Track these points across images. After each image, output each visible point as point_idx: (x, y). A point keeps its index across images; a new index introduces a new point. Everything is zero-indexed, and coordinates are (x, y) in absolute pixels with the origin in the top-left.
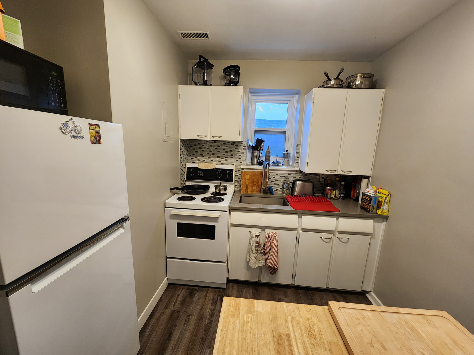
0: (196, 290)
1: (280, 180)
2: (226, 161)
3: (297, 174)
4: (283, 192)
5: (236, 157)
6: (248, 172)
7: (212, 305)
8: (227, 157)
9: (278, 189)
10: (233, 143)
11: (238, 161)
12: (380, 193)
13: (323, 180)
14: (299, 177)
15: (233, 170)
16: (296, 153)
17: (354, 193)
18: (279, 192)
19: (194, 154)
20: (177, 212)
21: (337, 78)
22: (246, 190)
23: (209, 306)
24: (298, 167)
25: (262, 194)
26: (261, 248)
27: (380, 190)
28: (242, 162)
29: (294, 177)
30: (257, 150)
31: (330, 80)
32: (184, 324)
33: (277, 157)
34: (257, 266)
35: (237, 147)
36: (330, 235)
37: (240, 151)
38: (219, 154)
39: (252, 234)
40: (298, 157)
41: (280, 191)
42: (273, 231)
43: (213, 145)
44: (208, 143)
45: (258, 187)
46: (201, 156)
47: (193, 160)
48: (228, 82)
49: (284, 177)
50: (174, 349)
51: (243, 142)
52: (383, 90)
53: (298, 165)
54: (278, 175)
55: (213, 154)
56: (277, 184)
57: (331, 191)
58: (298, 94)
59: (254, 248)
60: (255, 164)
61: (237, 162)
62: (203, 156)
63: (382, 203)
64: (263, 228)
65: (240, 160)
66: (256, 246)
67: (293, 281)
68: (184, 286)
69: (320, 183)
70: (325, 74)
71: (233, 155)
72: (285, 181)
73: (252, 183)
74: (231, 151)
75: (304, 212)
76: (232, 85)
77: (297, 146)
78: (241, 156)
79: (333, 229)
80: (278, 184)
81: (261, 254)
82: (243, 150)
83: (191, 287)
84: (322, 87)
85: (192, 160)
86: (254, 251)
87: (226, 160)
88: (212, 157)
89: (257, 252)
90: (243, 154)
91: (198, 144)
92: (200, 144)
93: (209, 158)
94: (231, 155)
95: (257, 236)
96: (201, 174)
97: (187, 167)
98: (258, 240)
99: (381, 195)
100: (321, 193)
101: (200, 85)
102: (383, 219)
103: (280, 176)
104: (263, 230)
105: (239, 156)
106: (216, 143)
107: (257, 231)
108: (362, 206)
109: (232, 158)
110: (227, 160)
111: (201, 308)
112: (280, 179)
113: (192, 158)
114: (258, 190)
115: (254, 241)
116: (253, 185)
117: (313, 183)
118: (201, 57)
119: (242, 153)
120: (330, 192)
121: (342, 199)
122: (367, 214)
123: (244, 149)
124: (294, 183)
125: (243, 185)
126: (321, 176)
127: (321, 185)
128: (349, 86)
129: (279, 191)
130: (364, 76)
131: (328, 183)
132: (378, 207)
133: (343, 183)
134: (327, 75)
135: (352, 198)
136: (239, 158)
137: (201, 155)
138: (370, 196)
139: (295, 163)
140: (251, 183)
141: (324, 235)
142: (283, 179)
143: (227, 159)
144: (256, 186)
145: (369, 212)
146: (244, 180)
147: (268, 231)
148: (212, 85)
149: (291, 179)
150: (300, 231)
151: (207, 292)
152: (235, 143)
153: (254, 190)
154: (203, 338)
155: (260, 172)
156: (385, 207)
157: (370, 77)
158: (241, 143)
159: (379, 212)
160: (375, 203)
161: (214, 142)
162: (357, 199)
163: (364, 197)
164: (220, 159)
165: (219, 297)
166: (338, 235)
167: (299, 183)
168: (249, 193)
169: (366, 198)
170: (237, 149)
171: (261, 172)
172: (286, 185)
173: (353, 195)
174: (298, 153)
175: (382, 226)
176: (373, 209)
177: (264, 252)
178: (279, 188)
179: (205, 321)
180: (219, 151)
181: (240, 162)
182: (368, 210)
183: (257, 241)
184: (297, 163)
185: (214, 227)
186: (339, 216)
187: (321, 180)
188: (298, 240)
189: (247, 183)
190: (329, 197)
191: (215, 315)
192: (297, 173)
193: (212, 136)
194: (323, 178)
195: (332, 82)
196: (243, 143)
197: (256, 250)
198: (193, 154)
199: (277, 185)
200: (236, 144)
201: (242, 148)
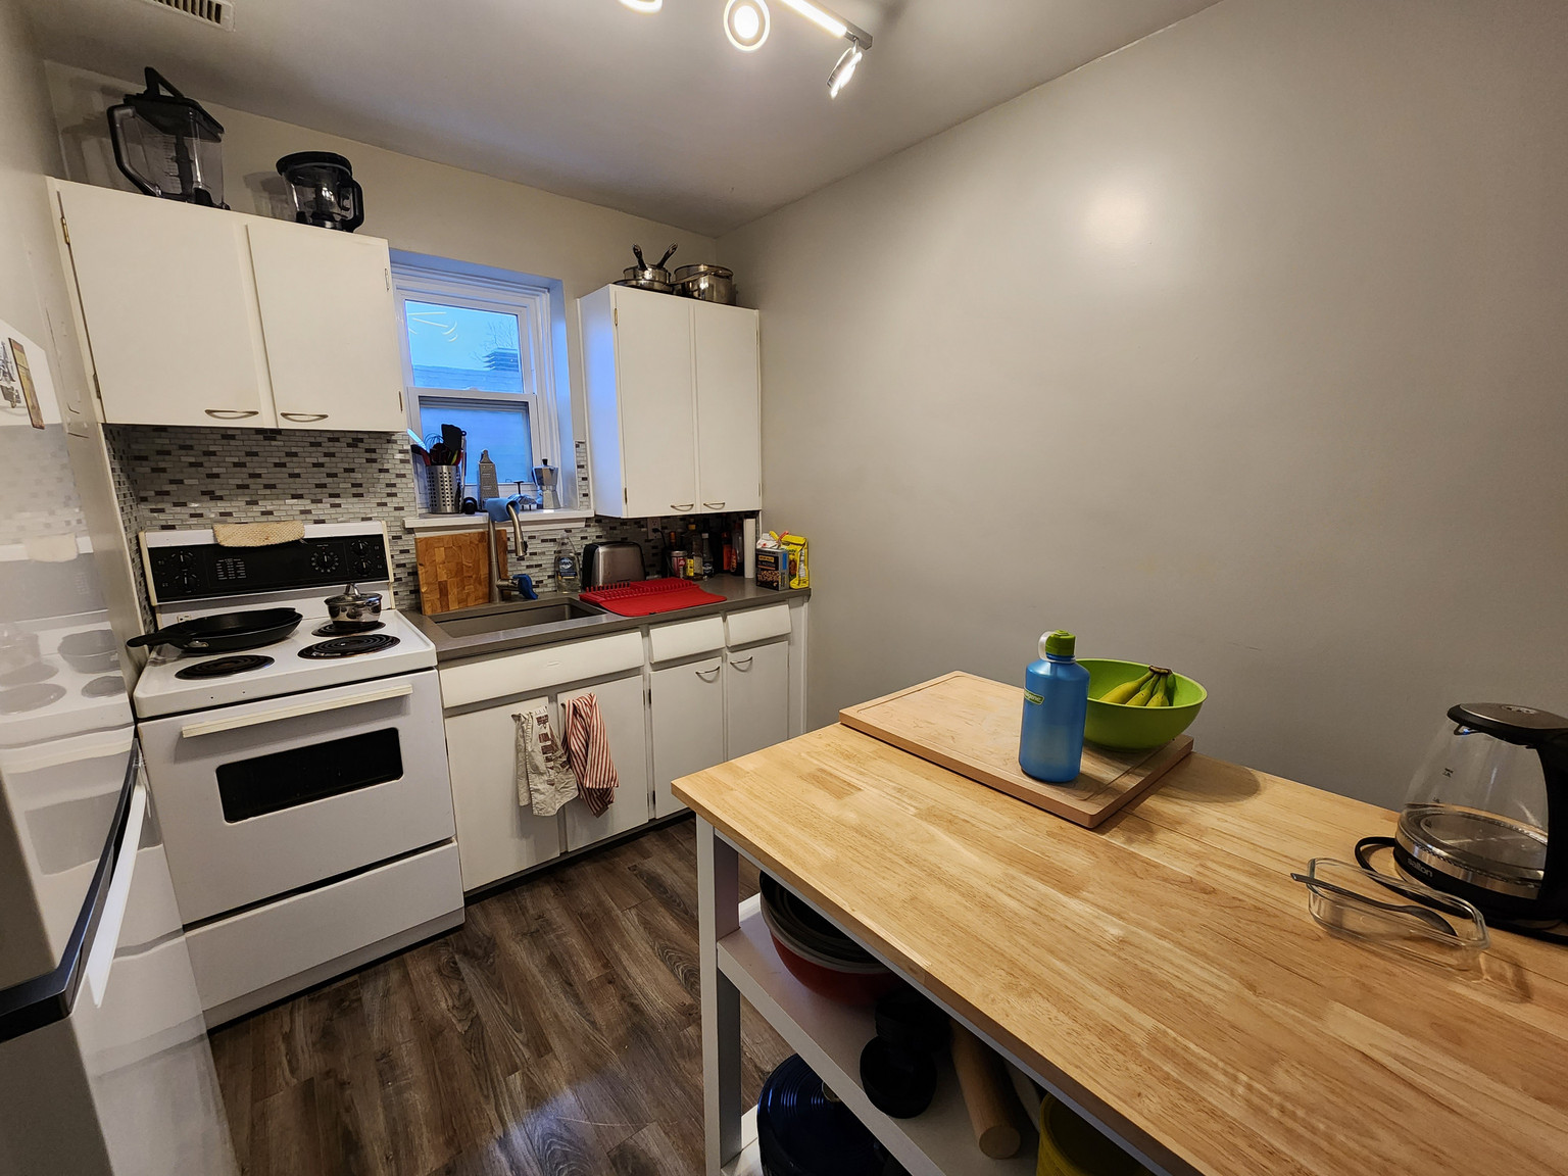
0: (353, 985)
1: (544, 553)
2: (333, 510)
3: (589, 529)
4: (559, 587)
5: (375, 493)
6: (439, 539)
7: (447, 986)
8: (337, 496)
9: (542, 582)
10: (356, 439)
11: (385, 504)
12: (788, 544)
13: (659, 535)
14: (597, 537)
15: (382, 535)
16: (579, 467)
17: (730, 558)
18: (546, 590)
19: (167, 493)
20: (207, 723)
21: (660, 266)
22: (440, 599)
23: (439, 996)
24: (589, 507)
25: (498, 604)
26: (561, 752)
27: (787, 538)
28: (402, 509)
29: (582, 538)
30: (448, 464)
31: (644, 268)
32: (383, 1084)
33: (519, 483)
34: (558, 807)
35: (374, 456)
36: (715, 662)
37: (387, 471)
38: (297, 486)
39: (523, 719)
40: (584, 479)
41: (550, 585)
42: (584, 692)
43: (262, 449)
44: (232, 442)
45: (480, 584)
46: (207, 498)
47: (162, 516)
48: (308, 212)
49: (554, 540)
50: (396, 1152)
51: (393, 438)
52: (756, 312)
53: (589, 502)
54: (534, 537)
55: (266, 487)
56: (537, 566)
57: (685, 561)
58: (549, 289)
59: (539, 759)
60: (449, 511)
61: (385, 508)
62: (221, 498)
63: (796, 564)
64: (551, 692)
65: (393, 502)
66: (545, 750)
67: (652, 811)
68: (290, 1003)
69: (651, 544)
70: (634, 249)
71: (360, 485)
72: (560, 552)
73: (459, 571)
74: (352, 470)
75: (653, 618)
76: (328, 224)
77: (577, 446)
78: (394, 485)
79: (720, 643)
80: (541, 565)
81: (563, 767)
82: (401, 466)
83: (326, 990)
84: (624, 283)
85: (155, 519)
86: (542, 766)
87: (333, 506)
88: (265, 499)
89: (551, 764)
90: (404, 480)
91: (182, 447)
92: (191, 448)
93: (248, 503)
94: (354, 485)
95: (542, 720)
96: (236, 569)
97: (149, 549)
98: (547, 731)
99: (792, 547)
100: (658, 573)
101: (165, 195)
102: (801, 598)
103: (543, 541)
104: (553, 699)
105: (388, 485)
106: (273, 443)
107: (539, 707)
108: (760, 578)
109: (361, 495)
110: (339, 506)
111: (413, 1013)
112: (543, 550)
113: (153, 511)
114: (481, 594)
115: (535, 737)
116: (462, 581)
117: (639, 546)
118: (152, 77)
119: (398, 476)
120: (682, 562)
121: (710, 575)
122: (775, 593)
123: (402, 461)
124: (590, 551)
125: (428, 584)
126: (651, 526)
127: (654, 551)
128: (686, 292)
129: (546, 586)
130: (716, 273)
131: (671, 543)
132: (792, 575)
133: (706, 536)
134: (638, 254)
135: (728, 572)
136: (390, 495)
137: (204, 493)
138: (774, 553)
139: (579, 498)
140: (456, 575)
141: (701, 666)
142: (552, 548)
143: (337, 501)
144: (472, 581)
145: (776, 588)
146: (429, 568)
147: (566, 698)
148: (228, 208)
149: (577, 546)
150: (648, 670)
151: (404, 965)
152: (361, 440)
153: (468, 594)
154: (478, 1069)
155: (479, 533)
156: (802, 570)
157: (727, 277)
158: (386, 437)
159: (794, 584)
160: (785, 568)
161: (265, 439)
162: (740, 570)
163: (761, 558)
164: (305, 504)
165: (457, 957)
166: (733, 657)
167: (601, 550)
168: (454, 607)
169: (766, 558)
170: (374, 461)
171: (483, 533)
172: (566, 564)
173: (730, 562)
174: (582, 467)
175: (803, 611)
176: (783, 579)
177: (569, 761)
178: (543, 576)
179: (453, 1028)
180: (297, 471)
181: (396, 509)
182: (775, 584)
183: (546, 735)
184: (585, 495)
185: (392, 734)
186: (725, 610)
187: (652, 536)
188: (649, 697)
189: (443, 577)
190: (682, 576)
191: (476, 1001)
192: (589, 526)
193: (284, 415)
194: (655, 530)
195: (648, 274)
196: (395, 442)
197: (548, 760)
198: (158, 493)
199: (537, 570)
200: (368, 445)
201: (395, 458)
